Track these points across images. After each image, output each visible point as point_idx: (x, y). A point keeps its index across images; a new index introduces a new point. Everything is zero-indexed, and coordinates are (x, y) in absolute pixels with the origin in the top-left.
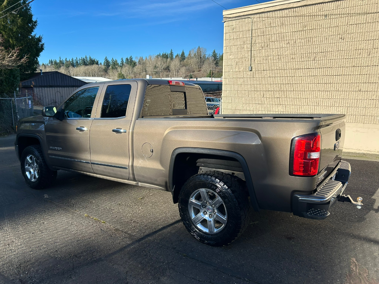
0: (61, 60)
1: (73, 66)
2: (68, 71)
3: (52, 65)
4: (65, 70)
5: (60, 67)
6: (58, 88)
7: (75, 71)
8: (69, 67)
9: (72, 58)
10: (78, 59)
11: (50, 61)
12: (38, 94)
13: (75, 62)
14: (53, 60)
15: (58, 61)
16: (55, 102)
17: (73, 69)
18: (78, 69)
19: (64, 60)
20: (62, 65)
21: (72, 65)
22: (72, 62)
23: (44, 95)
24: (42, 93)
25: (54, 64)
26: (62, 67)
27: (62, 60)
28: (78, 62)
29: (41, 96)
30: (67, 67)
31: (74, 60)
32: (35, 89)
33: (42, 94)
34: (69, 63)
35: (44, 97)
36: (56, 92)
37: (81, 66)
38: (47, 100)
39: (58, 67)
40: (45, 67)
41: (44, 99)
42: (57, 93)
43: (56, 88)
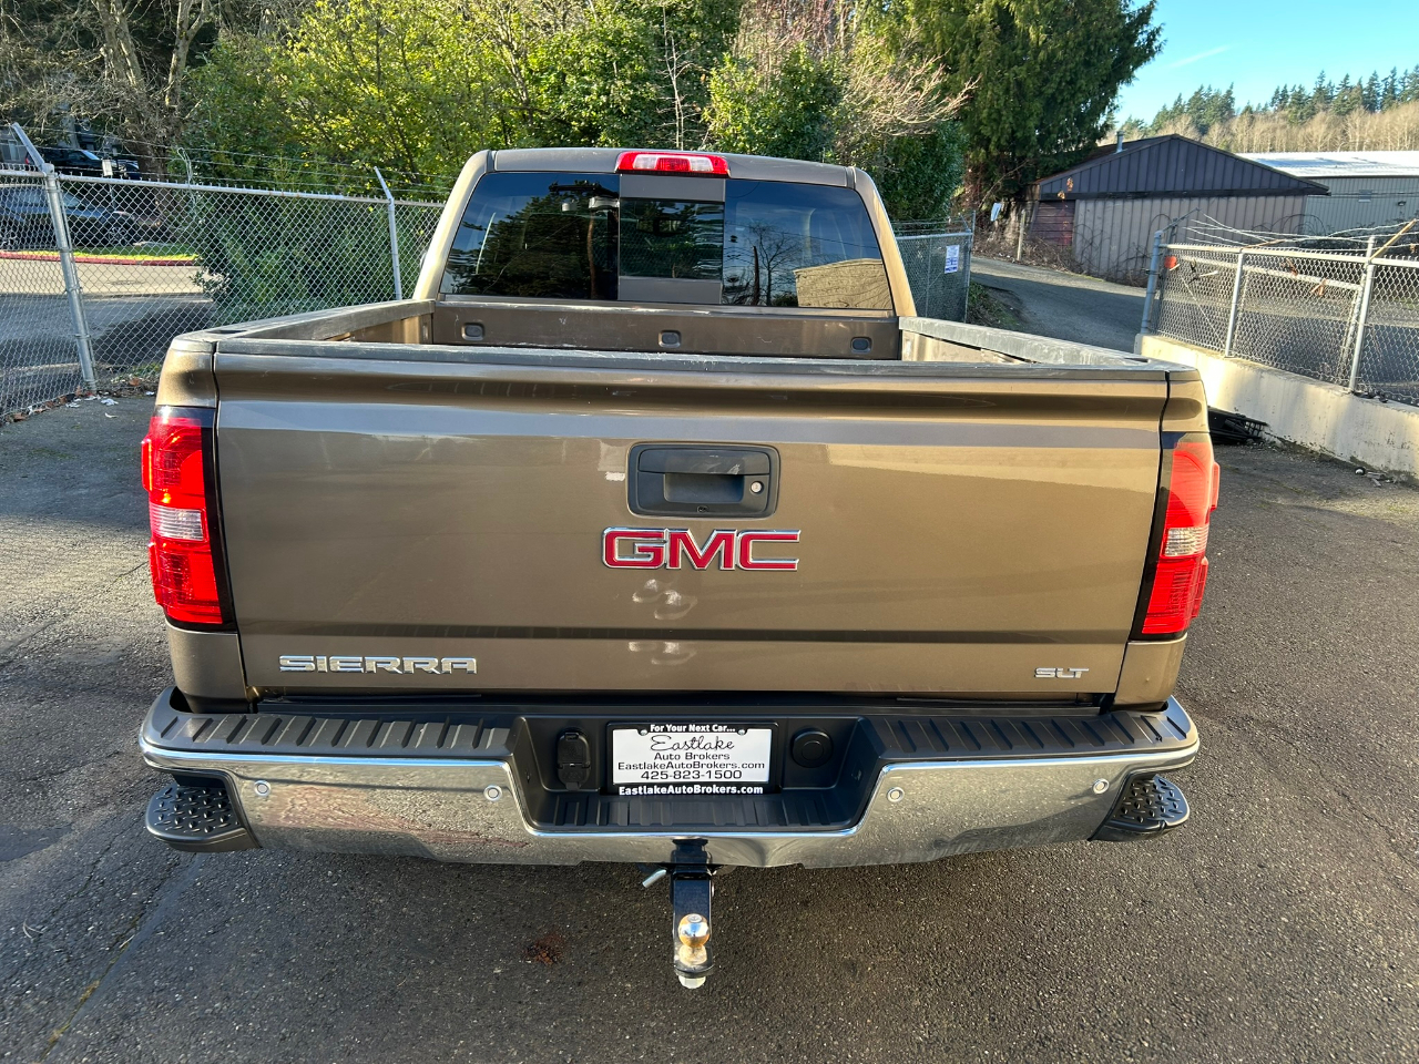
0: (1325, 84)
1: (1370, 105)
2: (1339, 130)
3: (1283, 108)
4: (1329, 128)
5: (1312, 114)
6: (1167, 202)
7: (1371, 127)
8: (1348, 112)
9: (1375, 74)
10: (1400, 75)
11: (1277, 92)
12: (1088, 224)
13: (1381, 92)
14: (1289, 89)
15: (1310, 91)
16: (1144, 257)
17: (1364, 123)
18: (1388, 117)
19: (1337, 82)
20: (1321, 106)
21: (1364, 103)
22: (1370, 89)
23: (1107, 229)
24: (1100, 221)
25: (1290, 106)
26: (1320, 115)
27: (1330, 84)
28: (1393, 89)
29: (1097, 233)
30: (1339, 114)
31: (1380, 80)
32: (1081, 206)
33: (1100, 227)
34: (1354, 94)
35: (1106, 236)
36: (1154, 216)
37: (1405, 106)
38: (1114, 248)
39: (1301, 117)
40: (1253, 118)
41: (1107, 242)
42: (1156, 221)
43: (1157, 202)
